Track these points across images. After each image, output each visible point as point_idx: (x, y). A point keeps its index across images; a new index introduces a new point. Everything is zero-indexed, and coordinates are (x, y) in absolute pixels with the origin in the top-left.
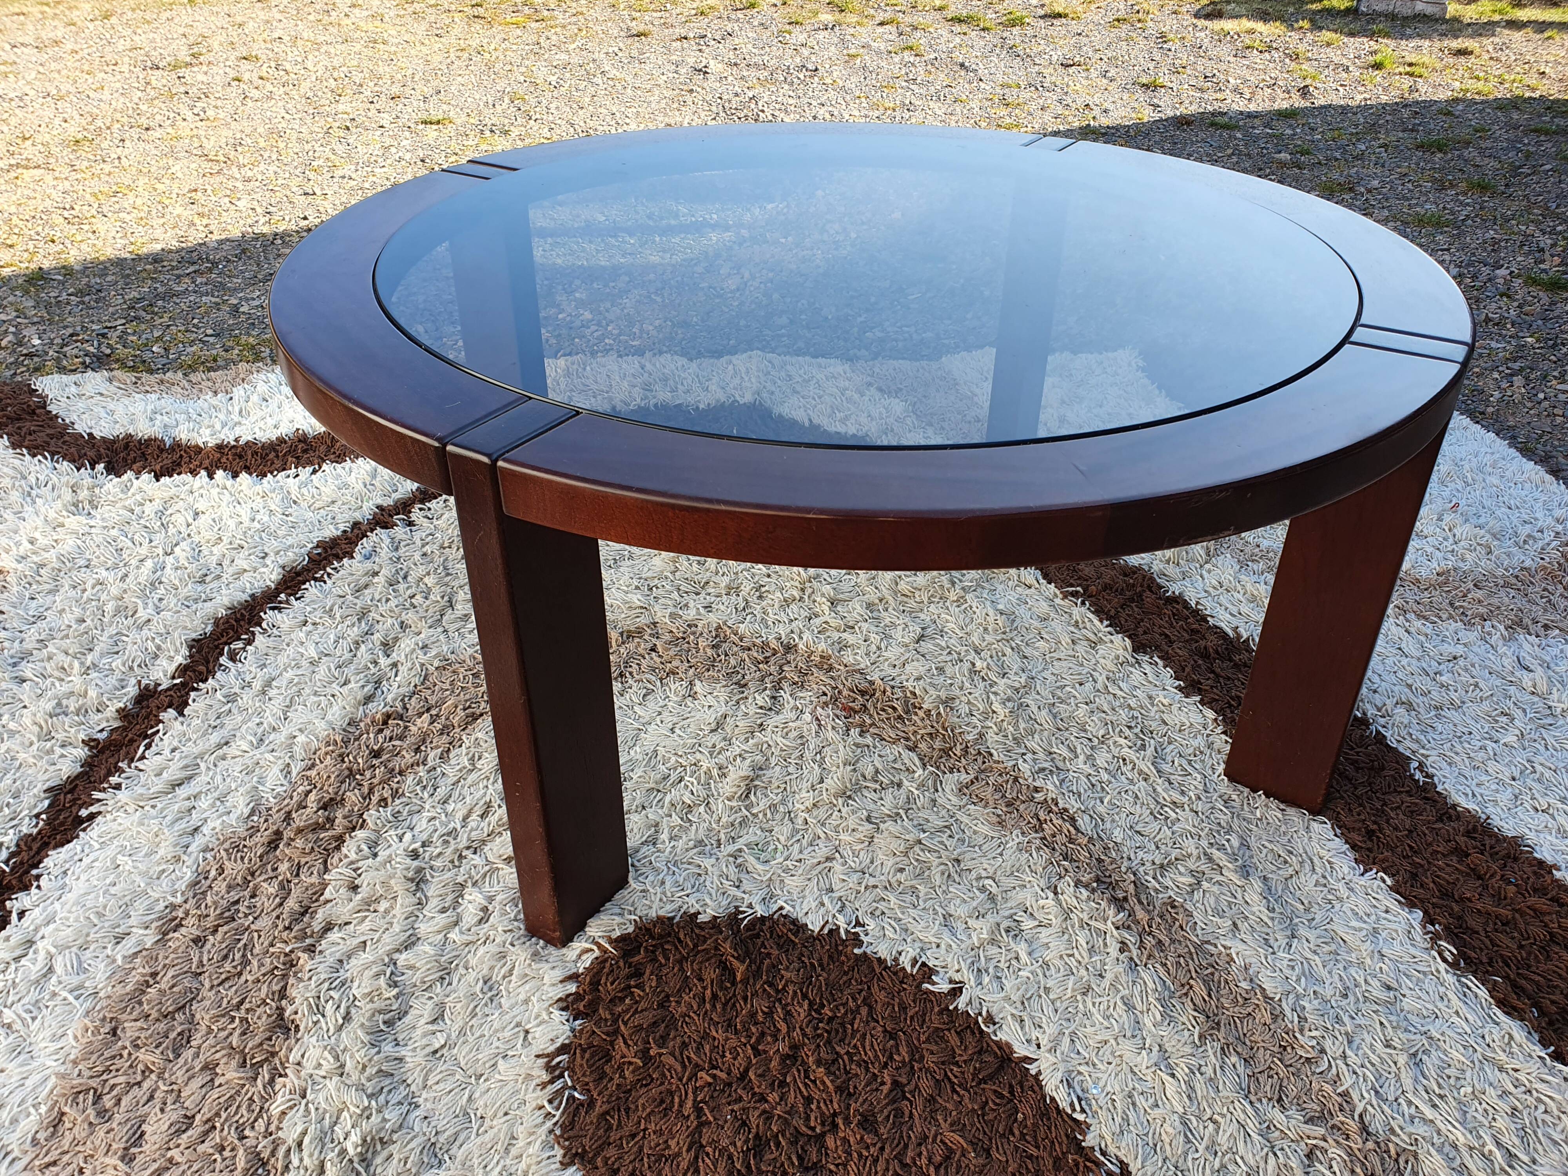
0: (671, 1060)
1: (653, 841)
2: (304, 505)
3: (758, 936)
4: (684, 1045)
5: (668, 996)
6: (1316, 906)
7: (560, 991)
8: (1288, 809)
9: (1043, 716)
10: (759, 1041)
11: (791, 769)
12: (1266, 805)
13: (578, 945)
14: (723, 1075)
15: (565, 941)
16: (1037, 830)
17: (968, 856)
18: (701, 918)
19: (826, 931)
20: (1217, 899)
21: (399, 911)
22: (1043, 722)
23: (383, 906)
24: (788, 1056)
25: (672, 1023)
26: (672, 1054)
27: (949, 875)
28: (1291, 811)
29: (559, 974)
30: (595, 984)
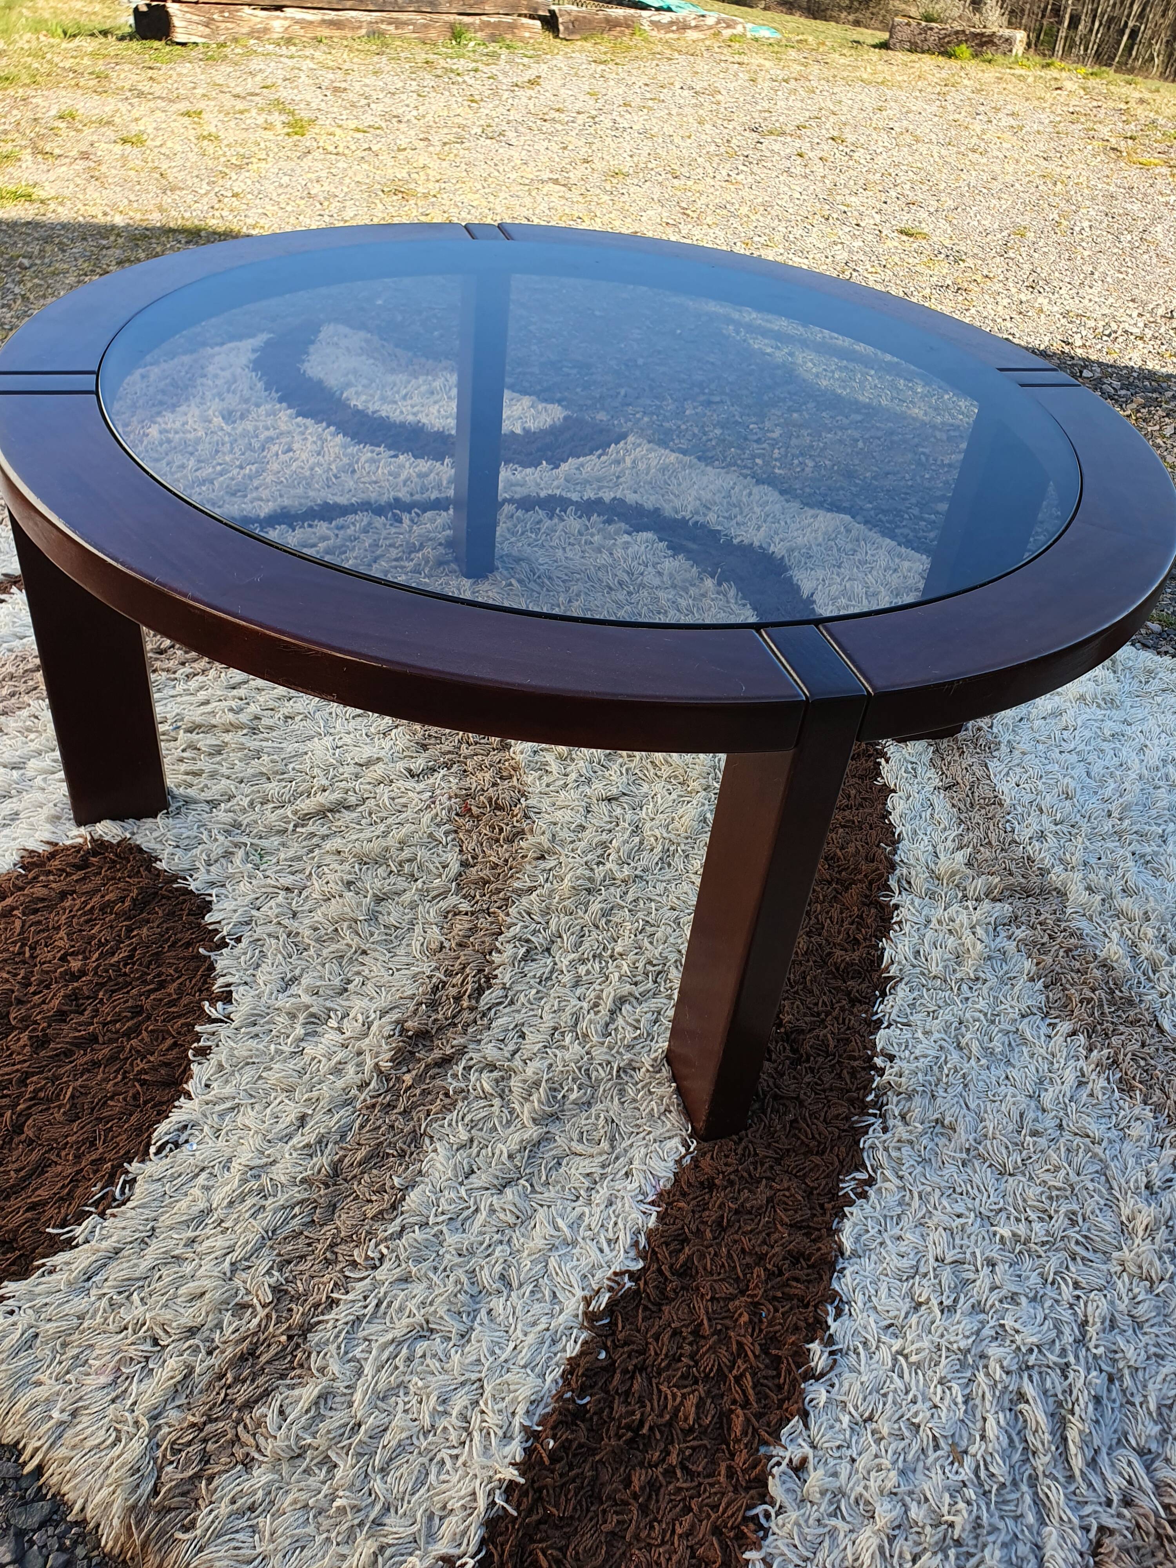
0: (18, 924)
1: (213, 804)
2: (356, 476)
3: (169, 898)
4: (39, 922)
5: (74, 892)
6: (558, 1187)
7: (32, 845)
8: (674, 1114)
9: (595, 907)
10: (72, 954)
11: (363, 821)
12: (662, 1098)
13: (83, 830)
14: (27, 955)
15: (80, 823)
16: (449, 973)
17: (376, 954)
18: (158, 865)
19: (211, 927)
20: (488, 1118)
21: (33, 746)
22: (589, 912)
23: (32, 736)
24: (72, 974)
25: (50, 908)
26: (24, 922)
27: (342, 957)
28: (674, 1119)
29: (47, 836)
30: (52, 855)
